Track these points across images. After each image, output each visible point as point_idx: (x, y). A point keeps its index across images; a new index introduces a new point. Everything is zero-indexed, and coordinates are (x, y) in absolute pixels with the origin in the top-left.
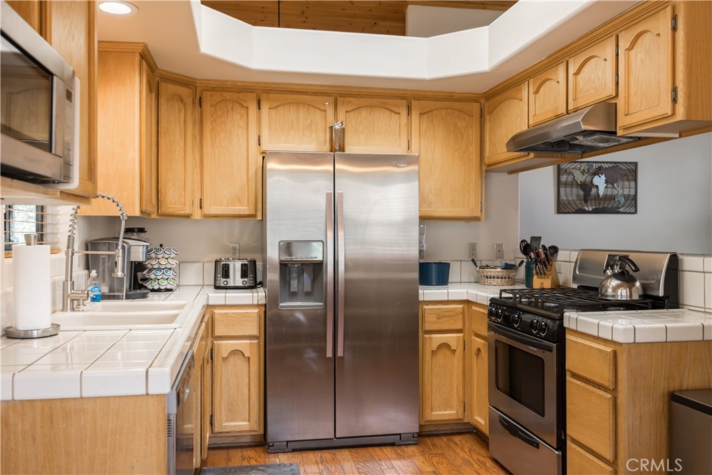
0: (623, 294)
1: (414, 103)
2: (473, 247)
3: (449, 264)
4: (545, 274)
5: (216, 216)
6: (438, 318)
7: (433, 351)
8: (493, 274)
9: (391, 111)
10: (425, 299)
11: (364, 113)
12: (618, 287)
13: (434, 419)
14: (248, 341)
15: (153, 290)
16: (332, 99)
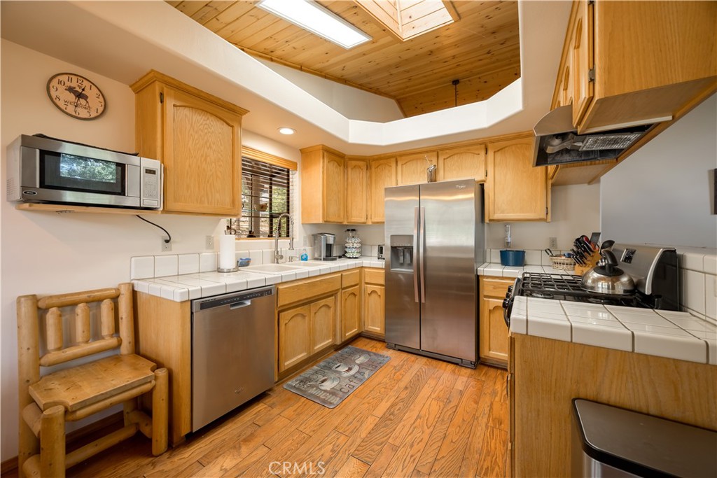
0: (603, 287)
1: (489, 145)
2: (553, 242)
3: (523, 252)
4: (585, 263)
5: (378, 223)
6: (494, 288)
7: (490, 310)
8: (559, 261)
9: (474, 153)
10: (485, 274)
11: (456, 157)
12: (599, 280)
13: (490, 356)
14: (380, 287)
15: (350, 258)
16: (435, 153)
